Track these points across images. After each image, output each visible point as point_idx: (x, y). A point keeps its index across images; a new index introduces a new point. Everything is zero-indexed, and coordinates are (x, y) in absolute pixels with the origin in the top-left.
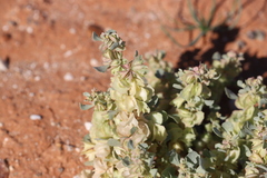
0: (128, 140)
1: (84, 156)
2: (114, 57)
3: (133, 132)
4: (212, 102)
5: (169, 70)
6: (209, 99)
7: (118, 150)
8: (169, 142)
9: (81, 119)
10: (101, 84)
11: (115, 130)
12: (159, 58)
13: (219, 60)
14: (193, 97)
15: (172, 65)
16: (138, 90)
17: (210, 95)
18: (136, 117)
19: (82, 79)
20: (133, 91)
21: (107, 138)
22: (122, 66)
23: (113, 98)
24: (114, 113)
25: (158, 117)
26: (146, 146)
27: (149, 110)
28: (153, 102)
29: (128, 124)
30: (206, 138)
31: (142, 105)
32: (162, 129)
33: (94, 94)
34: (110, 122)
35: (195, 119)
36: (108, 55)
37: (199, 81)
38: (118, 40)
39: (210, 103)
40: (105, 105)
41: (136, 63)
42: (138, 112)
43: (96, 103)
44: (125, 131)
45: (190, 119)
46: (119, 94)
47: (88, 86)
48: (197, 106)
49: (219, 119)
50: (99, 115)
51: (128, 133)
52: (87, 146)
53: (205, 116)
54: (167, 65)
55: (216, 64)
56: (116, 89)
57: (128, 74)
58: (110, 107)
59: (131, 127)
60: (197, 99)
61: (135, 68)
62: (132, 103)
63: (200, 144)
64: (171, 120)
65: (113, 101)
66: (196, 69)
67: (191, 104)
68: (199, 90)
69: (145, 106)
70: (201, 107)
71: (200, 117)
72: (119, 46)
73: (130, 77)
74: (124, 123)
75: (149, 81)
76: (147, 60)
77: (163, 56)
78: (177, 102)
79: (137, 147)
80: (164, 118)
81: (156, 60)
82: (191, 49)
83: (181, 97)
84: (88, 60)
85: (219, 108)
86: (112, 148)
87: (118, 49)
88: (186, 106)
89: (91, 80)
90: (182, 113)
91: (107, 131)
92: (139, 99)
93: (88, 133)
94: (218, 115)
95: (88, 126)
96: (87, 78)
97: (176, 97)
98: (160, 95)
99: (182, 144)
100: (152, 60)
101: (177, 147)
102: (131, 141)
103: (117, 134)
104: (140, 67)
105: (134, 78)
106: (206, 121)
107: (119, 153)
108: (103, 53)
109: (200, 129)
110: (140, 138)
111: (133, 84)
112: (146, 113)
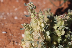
0: (37, 41)
1: (22, 46)
2: (32, 12)
3: (39, 38)
4: (68, 27)
7: (33, 45)
8: (52, 41)
9: (21, 33)
10: (27, 20)
11: (32, 37)
12: (49, 11)
13: (70, 12)
14: (61, 26)
15: (53, 14)
16: (41, 24)
17: (67, 25)
18: (40, 33)
19: (21, 19)
20: (39, 24)
21: (30, 40)
22: (35, 14)
23: (32, 26)
24: (32, 31)
25: (48, 33)
26: (43, 43)
27: (44, 31)
28: (46, 28)
29: (37, 35)
30: (65, 40)
31: (42, 29)
32: (49, 37)
33: (25, 25)
34: (31, 34)
35: (62, 33)
36: (30, 11)
37: (63, 20)
38: (33, 6)
40: (29, 28)
42: (41, 31)
43: (26, 28)
44: (36, 38)
45: (60, 33)
46: (34, 25)
47: (23, 21)
48: (62, 29)
49: (70, 33)
50: (27, 32)
51: (37, 39)
52: (23, 43)
53: (65, 32)
54: (51, 14)
55: (69, 13)
56: (33, 23)
57: (37, 18)
58: (31, 29)
59: (38, 36)
60: (63, 26)
61: (39, 16)
62: (38, 28)
63: (63, 42)
64: (53, 34)
65: (32, 27)
67: (60, 28)
68: (63, 23)
69: (43, 29)
70: (64, 29)
71: (63, 32)
72: (34, 8)
73: (38, 19)
74: (36, 35)
75: (45, 19)
76: (44, 12)
77: (50, 10)
78: (55, 27)
79: (40, 43)
80: (50, 33)
81: (47, 12)
82: (60, 7)
83: (57, 25)
84: (23, 12)
85: (70, 29)
86: (31, 44)
87: (33, 9)
88: (59, 29)
89: (24, 19)
90: (57, 31)
91: (30, 38)
92: (41, 27)
93: (23, 38)
95: (23, 35)
96: (23, 18)
98: (49, 25)
99: (57, 42)
100: (46, 12)
101: (55, 43)
102: (38, 42)
103: (33, 39)
104: (41, 15)
105: (39, 19)
106: (65, 34)
107: (34, 46)
108: (28, 10)
109: (63, 37)
110: (41, 40)
111: (39, 21)
112: (43, 32)
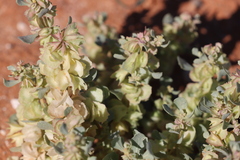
0: (61, 123)
1: (10, 140)
2: (43, 25)
3: (67, 113)
4: (161, 74)
5: (112, 36)
6: (156, 71)
7: (50, 135)
8: (112, 122)
9: (7, 95)
10: (29, 52)
11: (46, 110)
12: (100, 21)
13: (171, 23)
14: (138, 70)
15: (114, 31)
16: (73, 64)
17: (158, 65)
18: (71, 96)
19: (8, 47)
20: (67, 65)
21: (36, 120)
22: (52, 34)
23: (43, 72)
24: (45, 90)
25: (98, 95)
26: (82, 130)
27: (86, 88)
28: (90, 77)
29: (62, 103)
30: (155, 117)
31: (77, 81)
32: (102, 108)
33: (20, 68)
34: (41, 100)
35: (141, 95)
36: (35, 22)
37: (144, 49)
38: (47, 5)
39: (158, 76)
40: (34, 80)
41: (70, 32)
42: (73, 90)
43: (23, 78)
44: (58, 111)
45: (136, 94)
46: (50, 69)
47: (15, 55)
48: (143, 79)
49: (171, 94)
50: (28, 93)
51: (62, 114)
52: (13, 128)
53: (153, 90)
55: (168, 28)
56: (47, 62)
57: (60, 46)
58: (40, 83)
59: (65, 107)
60: (143, 72)
61: (68, 39)
62: (66, 79)
63: (149, 124)
64: (113, 96)
65: (43, 76)
66: (140, 35)
67: (135, 77)
68: (144, 60)
69: (82, 82)
70: (147, 80)
71: (147, 91)
72: (49, 12)
73: (63, 49)
74: (56, 102)
75: (88, 48)
76: (85, 24)
77: (105, 19)
78: (120, 75)
79: (72, 130)
80: (105, 94)
81: (96, 24)
82: (138, 9)
83: (124, 69)
84: (14, 23)
85: (170, 80)
86: (43, 132)
87: (48, 15)
88: (130, 80)
89: (19, 48)
90: (126, 89)
91: (38, 111)
92: (73, 74)
93: (14, 112)
94: (170, 89)
95: (15, 103)
96: (13, 46)
97: (118, 69)
98: (101, 67)
99: (127, 124)
100: (91, 24)
101: (121, 128)
102: (65, 125)
103: (49, 115)
104: (74, 37)
105: (68, 50)
106: (154, 96)
108: (30, 20)
109: (148, 107)
110: (76, 120)
111: (66, 57)
112: (82, 90)
